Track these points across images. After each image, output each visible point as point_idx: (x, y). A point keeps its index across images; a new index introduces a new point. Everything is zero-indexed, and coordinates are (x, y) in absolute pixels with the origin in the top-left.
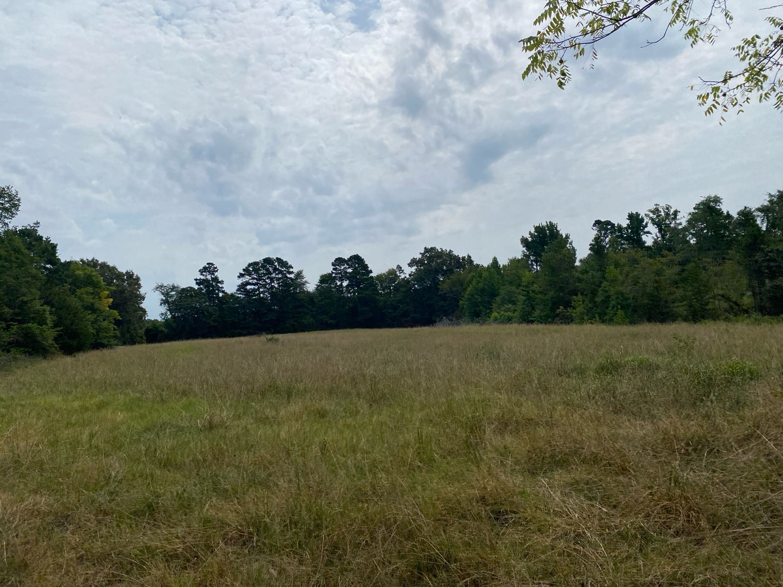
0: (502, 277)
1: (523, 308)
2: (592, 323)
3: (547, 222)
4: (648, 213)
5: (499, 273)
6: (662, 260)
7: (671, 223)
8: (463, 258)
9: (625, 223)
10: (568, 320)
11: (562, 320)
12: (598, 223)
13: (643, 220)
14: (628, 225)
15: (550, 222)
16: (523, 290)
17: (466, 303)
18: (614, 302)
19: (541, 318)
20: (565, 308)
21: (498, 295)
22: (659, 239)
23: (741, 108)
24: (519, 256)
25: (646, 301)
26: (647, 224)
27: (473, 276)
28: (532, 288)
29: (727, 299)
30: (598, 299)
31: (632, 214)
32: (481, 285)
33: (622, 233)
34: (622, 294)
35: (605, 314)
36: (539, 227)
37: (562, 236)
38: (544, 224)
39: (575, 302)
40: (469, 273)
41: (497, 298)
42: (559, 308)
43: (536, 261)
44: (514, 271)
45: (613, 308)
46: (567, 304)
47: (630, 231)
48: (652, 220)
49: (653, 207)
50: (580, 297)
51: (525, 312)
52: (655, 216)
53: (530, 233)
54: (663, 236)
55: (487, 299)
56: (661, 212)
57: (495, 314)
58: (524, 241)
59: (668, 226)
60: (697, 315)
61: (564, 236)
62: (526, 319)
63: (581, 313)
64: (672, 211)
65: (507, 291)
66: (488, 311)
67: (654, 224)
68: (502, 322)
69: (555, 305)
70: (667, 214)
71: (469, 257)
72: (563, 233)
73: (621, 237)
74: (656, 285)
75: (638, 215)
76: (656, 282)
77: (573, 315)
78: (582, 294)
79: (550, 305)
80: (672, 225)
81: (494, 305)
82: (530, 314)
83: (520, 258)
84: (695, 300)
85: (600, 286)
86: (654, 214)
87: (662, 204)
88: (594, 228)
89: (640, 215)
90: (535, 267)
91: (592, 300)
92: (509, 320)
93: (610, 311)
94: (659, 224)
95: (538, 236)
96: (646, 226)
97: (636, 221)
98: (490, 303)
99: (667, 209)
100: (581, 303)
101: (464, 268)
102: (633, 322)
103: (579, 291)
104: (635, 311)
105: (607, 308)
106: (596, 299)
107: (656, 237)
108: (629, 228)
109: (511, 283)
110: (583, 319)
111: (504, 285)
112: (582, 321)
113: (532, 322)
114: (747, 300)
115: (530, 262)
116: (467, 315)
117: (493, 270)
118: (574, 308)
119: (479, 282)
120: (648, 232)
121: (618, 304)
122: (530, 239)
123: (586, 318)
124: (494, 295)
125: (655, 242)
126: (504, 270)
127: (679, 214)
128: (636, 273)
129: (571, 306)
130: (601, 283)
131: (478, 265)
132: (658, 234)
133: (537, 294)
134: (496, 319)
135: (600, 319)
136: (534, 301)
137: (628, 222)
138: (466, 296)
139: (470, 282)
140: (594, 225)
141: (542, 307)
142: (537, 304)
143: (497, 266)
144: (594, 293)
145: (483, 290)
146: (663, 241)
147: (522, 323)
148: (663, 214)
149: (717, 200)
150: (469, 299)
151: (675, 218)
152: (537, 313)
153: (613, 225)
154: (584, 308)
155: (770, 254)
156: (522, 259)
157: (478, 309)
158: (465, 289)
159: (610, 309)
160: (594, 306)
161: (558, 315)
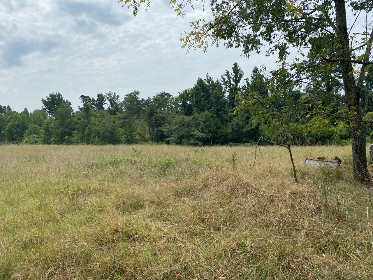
0: (30, 119)
1: (45, 136)
2: (83, 144)
3: (56, 93)
4: (106, 95)
5: (28, 117)
6: (116, 116)
7: (116, 101)
8: (5, 107)
9: (96, 98)
10: (70, 143)
11: (67, 142)
12: (82, 96)
13: (104, 98)
14: (97, 99)
15: (58, 93)
16: (45, 127)
17: (6, 132)
18: (94, 135)
19: (55, 142)
20: (69, 137)
21: (27, 129)
22: (110, 107)
23: (195, 48)
24: (40, 109)
25: (108, 135)
26: (106, 100)
27: (11, 118)
28: (50, 126)
29: (140, 135)
30: (86, 133)
31: (99, 94)
32: (17, 123)
33: (94, 103)
34: (98, 131)
35: (89, 140)
36: (52, 94)
37: (64, 101)
38: (55, 93)
39: (74, 134)
40: (9, 115)
41: (27, 131)
42: (66, 137)
43: (49, 112)
44: (37, 116)
45: (93, 137)
46: (70, 135)
47: (98, 102)
48: (108, 98)
49: (108, 93)
50: (77, 131)
51: (45, 138)
52: (109, 97)
53: (47, 97)
54: (112, 106)
55: (20, 131)
56: (111, 95)
57: (26, 139)
58: (44, 101)
59: (114, 102)
60: (130, 141)
61: (65, 101)
62: (46, 141)
63: (77, 140)
64: (116, 95)
65: (33, 127)
66: (21, 138)
67: (108, 100)
68: (31, 144)
69: (63, 135)
70: (114, 97)
71: (9, 106)
72: (65, 99)
73: (94, 104)
74: (112, 128)
75: (102, 95)
76: (113, 126)
77: (73, 140)
78: (78, 130)
79: (60, 135)
80: (116, 102)
81: (25, 134)
82: (49, 139)
83: (40, 110)
84: (129, 135)
85: (87, 127)
86: (109, 96)
87: (112, 92)
88: (81, 99)
89: (103, 95)
90: (49, 115)
91: (83, 133)
92: (36, 142)
93: (91, 138)
94: (110, 101)
95: (52, 100)
96: (105, 101)
97: (101, 97)
98: (22, 133)
99: (114, 94)
100: (77, 134)
101: (5, 113)
102: (102, 144)
103: (76, 128)
104: (103, 139)
105: (90, 137)
106: (85, 133)
107: (109, 106)
108: (98, 100)
109: (35, 123)
110: (78, 142)
111: (31, 124)
112: (77, 143)
113: (50, 143)
114: (147, 136)
115: (46, 113)
116: (6, 139)
117: (24, 115)
118: (73, 137)
119: (15, 121)
120: (106, 104)
121: (96, 136)
122: (47, 100)
123: (79, 142)
124: (25, 128)
125: (109, 108)
126: (31, 116)
127: (119, 97)
128: (104, 121)
129: (71, 136)
130: (87, 125)
131: (14, 112)
132: (110, 105)
133: (53, 129)
134: (27, 142)
135: (87, 143)
136: (51, 133)
137: (97, 98)
138: (7, 129)
139: (9, 121)
140: (81, 97)
141: (55, 136)
142: (53, 134)
143: (27, 113)
144: (84, 130)
145: (18, 126)
146: (112, 108)
147: (44, 144)
148: (112, 96)
149: (138, 93)
150: (8, 130)
151: (117, 99)
152: (53, 139)
153: (90, 99)
154: (79, 137)
155: (157, 117)
156: (42, 110)
157: (14, 136)
158: (6, 125)
159: (92, 138)
160: (84, 136)
161: (65, 140)
